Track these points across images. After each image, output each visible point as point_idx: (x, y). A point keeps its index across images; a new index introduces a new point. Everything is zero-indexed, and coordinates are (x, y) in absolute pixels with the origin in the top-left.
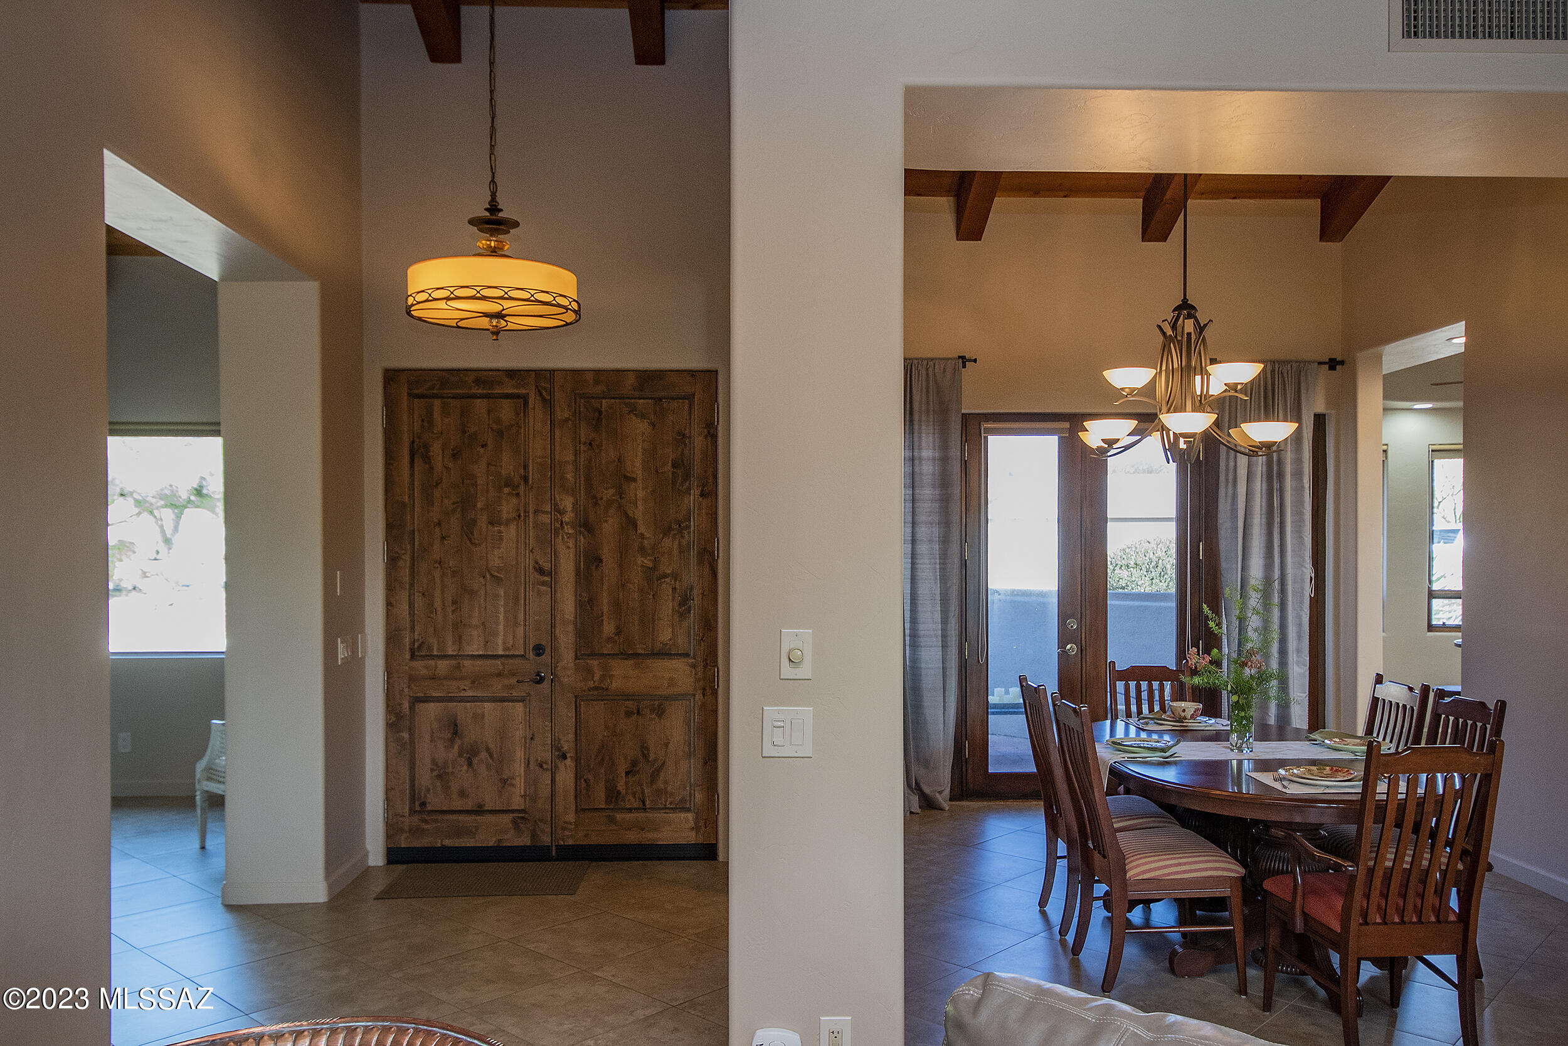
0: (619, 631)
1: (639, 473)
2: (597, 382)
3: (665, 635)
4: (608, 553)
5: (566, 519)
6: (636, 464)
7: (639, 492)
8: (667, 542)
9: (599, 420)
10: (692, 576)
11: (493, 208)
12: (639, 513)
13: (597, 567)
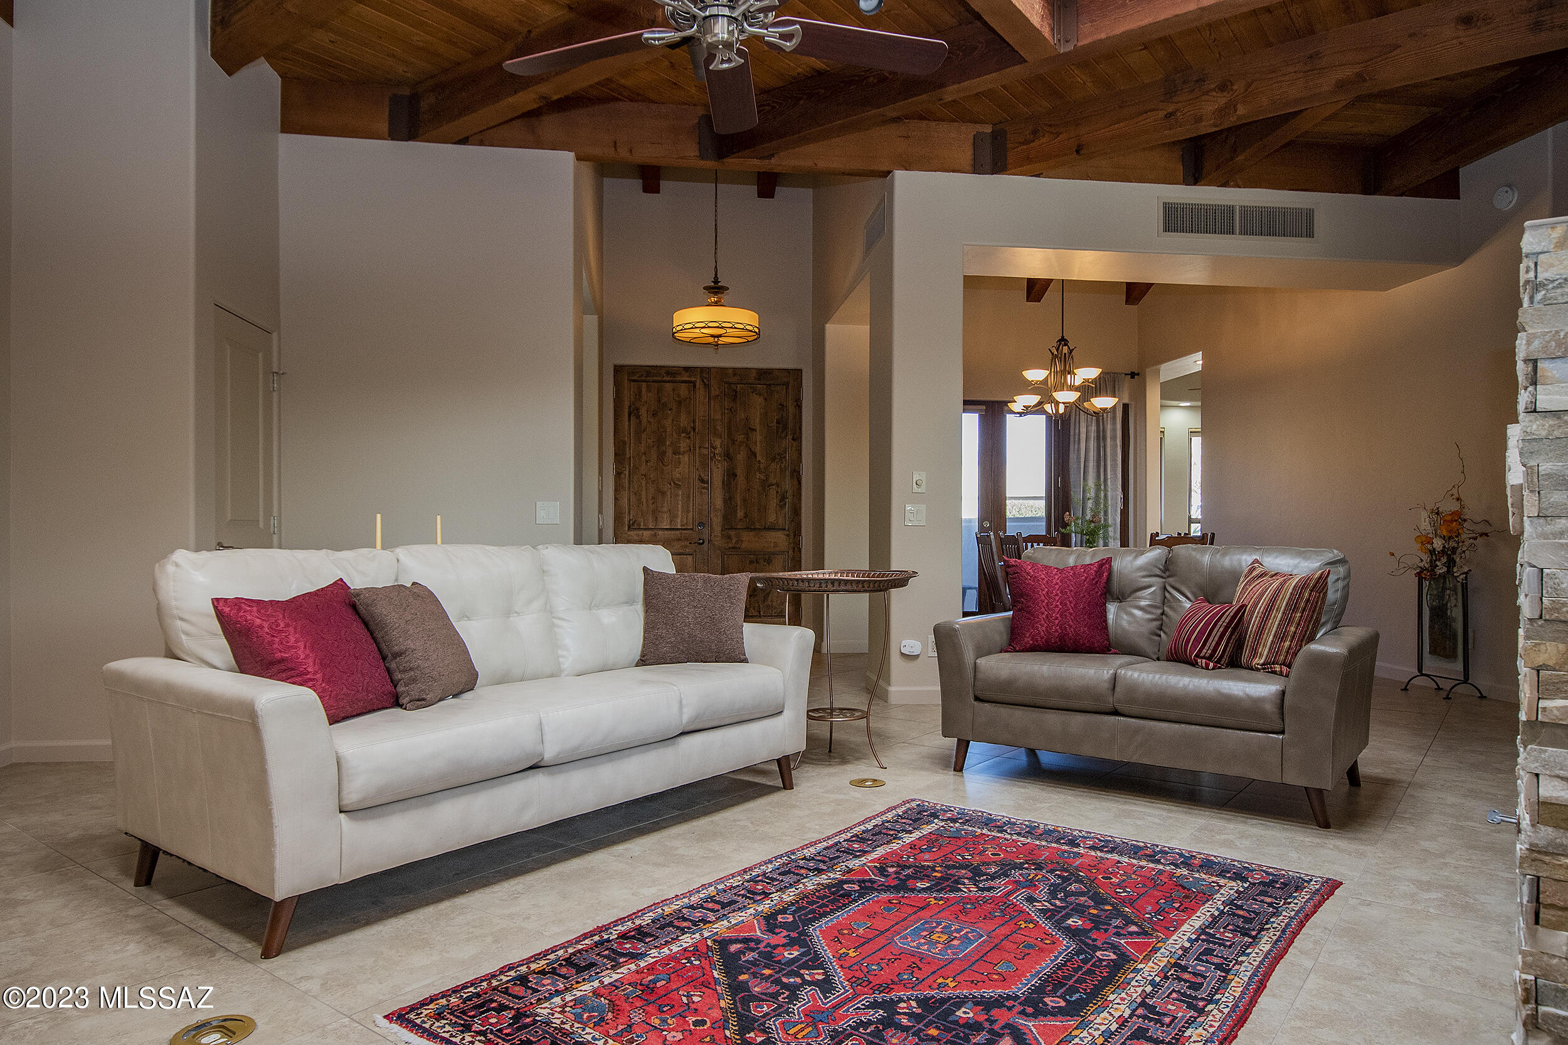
0: (746, 516)
1: (758, 427)
2: (735, 375)
3: (772, 518)
4: (740, 472)
5: (717, 452)
6: (756, 423)
7: (758, 437)
8: (773, 466)
9: (736, 396)
10: (788, 485)
11: (716, 281)
12: (758, 449)
13: (734, 479)
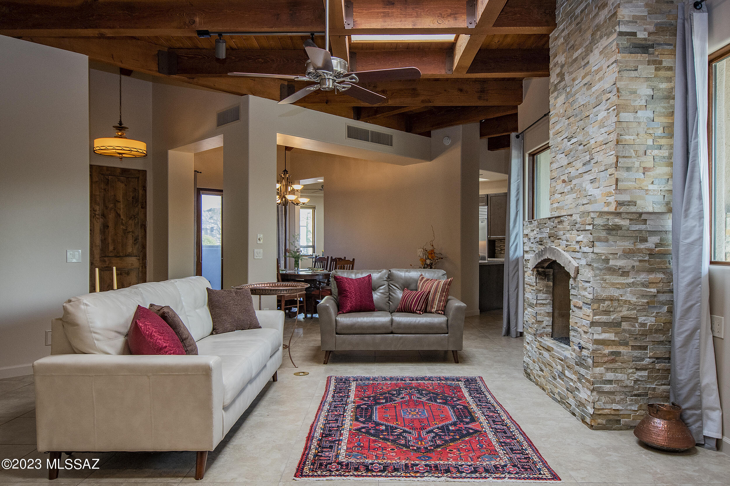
0: (114, 249)
1: (121, 199)
2: (107, 170)
3: (130, 250)
4: (111, 224)
5: (97, 213)
6: (120, 197)
7: (121, 206)
8: (130, 222)
9: (108, 182)
10: (139, 232)
11: (121, 123)
12: (121, 212)
13: (107, 229)
